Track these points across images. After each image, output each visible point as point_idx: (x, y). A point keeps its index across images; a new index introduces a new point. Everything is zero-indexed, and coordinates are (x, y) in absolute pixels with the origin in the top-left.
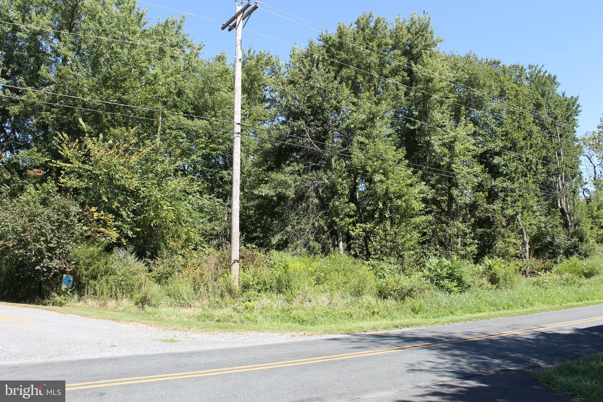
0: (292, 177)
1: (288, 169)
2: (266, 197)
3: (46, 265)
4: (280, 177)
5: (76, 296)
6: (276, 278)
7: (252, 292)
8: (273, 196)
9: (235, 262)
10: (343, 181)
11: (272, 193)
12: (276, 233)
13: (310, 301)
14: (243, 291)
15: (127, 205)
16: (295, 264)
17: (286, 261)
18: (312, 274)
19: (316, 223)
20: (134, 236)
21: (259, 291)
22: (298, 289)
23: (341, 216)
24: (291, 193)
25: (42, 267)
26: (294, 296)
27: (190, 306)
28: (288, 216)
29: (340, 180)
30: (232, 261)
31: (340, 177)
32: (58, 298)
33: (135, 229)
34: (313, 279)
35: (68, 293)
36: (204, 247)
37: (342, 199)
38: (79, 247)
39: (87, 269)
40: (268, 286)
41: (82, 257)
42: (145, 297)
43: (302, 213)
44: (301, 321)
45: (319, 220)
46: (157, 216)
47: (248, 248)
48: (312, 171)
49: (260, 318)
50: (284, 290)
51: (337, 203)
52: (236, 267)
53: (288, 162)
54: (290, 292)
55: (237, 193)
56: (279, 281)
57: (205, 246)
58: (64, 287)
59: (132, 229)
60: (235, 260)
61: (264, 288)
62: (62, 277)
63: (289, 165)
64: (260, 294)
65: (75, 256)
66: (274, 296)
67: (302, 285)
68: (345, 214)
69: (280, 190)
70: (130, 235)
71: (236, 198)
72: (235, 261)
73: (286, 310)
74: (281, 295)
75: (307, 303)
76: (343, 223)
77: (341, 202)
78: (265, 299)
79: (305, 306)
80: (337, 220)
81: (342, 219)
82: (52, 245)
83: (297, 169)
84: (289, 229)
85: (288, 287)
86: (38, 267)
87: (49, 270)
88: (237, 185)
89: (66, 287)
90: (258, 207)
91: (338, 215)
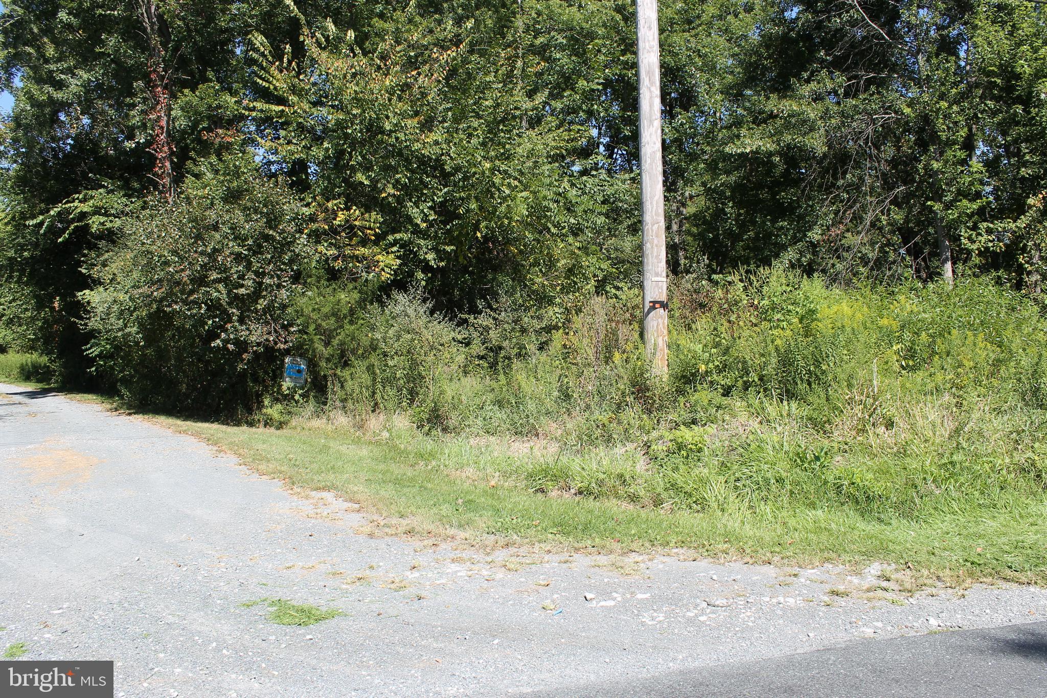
0: (819, 106)
1: (806, 90)
2: (755, 160)
3: (232, 336)
4: (788, 106)
5: (311, 406)
6: (777, 349)
7: (703, 396)
8: (770, 154)
9: (653, 308)
10: (950, 107)
11: (769, 146)
12: (784, 248)
13: (890, 424)
14: (680, 392)
15: (423, 194)
16: (835, 308)
17: (807, 298)
18: (889, 337)
19: (884, 218)
20: (442, 264)
21: (727, 392)
22: (850, 386)
23: (948, 198)
24: (817, 144)
25: (226, 342)
26: (836, 408)
27: (537, 435)
28: (812, 206)
29: (944, 104)
30: (647, 306)
31: (942, 97)
32: (274, 411)
33: (442, 247)
34: (897, 352)
35: (297, 397)
36: (618, 288)
37: (949, 153)
38: (309, 293)
39: (327, 344)
40: (754, 377)
41: (314, 316)
42: (435, 410)
43: (846, 196)
44: (862, 498)
45: (889, 210)
46: (491, 214)
47: (717, 283)
48: (866, 89)
49: (717, 489)
50: (802, 387)
51: (935, 165)
52: (658, 322)
53: (805, 75)
54: (823, 395)
55: (651, 105)
56: (786, 361)
57: (620, 285)
58: (287, 384)
59: (435, 249)
60: (654, 302)
61: (740, 384)
62: (283, 361)
63: (808, 81)
64: (726, 401)
65: (300, 313)
66: (772, 409)
67: (861, 374)
68: (958, 190)
69: (787, 138)
70: (432, 263)
71: (651, 122)
72: (654, 305)
73: (810, 456)
74: (794, 405)
75: (881, 430)
76: (953, 214)
77: (946, 162)
78: (743, 417)
79: (872, 440)
80: (937, 207)
81: (948, 206)
82: (242, 291)
83: (830, 86)
84: (815, 235)
85: (815, 378)
86: (218, 341)
87: (242, 346)
88: (652, 83)
89: (291, 385)
90: (741, 194)
91: (938, 196)
